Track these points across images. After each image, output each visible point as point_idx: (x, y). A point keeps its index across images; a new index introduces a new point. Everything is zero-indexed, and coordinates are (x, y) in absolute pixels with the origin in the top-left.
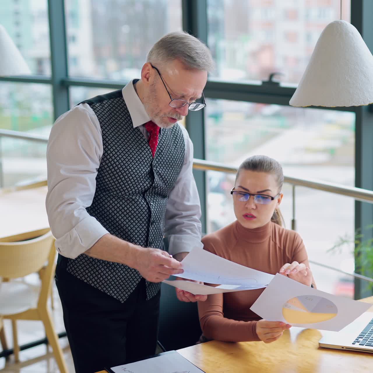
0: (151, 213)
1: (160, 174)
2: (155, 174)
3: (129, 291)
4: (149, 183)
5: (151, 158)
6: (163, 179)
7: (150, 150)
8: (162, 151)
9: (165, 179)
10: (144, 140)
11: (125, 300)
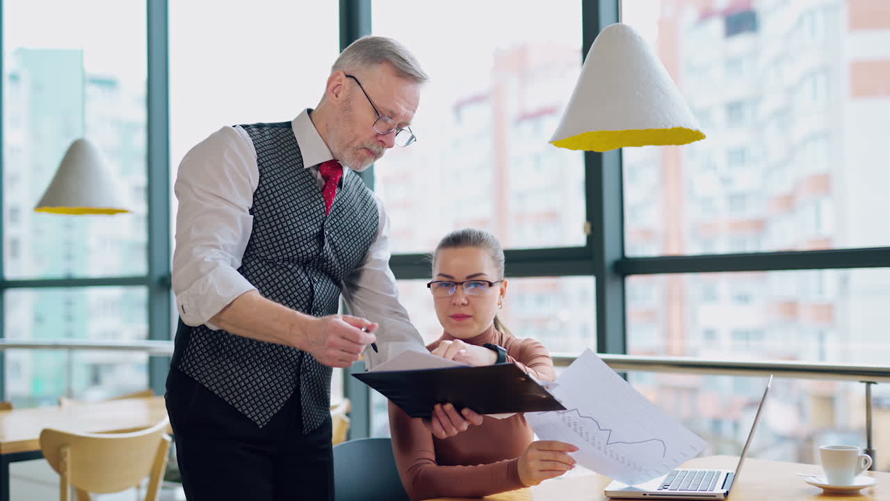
0: (314, 293)
1: (334, 243)
2: (326, 240)
3: (272, 410)
4: (315, 250)
5: (324, 215)
6: (337, 252)
7: (324, 204)
8: (340, 212)
9: (339, 253)
10: (317, 188)
11: (264, 424)
